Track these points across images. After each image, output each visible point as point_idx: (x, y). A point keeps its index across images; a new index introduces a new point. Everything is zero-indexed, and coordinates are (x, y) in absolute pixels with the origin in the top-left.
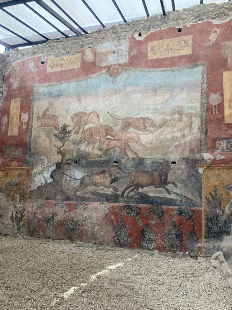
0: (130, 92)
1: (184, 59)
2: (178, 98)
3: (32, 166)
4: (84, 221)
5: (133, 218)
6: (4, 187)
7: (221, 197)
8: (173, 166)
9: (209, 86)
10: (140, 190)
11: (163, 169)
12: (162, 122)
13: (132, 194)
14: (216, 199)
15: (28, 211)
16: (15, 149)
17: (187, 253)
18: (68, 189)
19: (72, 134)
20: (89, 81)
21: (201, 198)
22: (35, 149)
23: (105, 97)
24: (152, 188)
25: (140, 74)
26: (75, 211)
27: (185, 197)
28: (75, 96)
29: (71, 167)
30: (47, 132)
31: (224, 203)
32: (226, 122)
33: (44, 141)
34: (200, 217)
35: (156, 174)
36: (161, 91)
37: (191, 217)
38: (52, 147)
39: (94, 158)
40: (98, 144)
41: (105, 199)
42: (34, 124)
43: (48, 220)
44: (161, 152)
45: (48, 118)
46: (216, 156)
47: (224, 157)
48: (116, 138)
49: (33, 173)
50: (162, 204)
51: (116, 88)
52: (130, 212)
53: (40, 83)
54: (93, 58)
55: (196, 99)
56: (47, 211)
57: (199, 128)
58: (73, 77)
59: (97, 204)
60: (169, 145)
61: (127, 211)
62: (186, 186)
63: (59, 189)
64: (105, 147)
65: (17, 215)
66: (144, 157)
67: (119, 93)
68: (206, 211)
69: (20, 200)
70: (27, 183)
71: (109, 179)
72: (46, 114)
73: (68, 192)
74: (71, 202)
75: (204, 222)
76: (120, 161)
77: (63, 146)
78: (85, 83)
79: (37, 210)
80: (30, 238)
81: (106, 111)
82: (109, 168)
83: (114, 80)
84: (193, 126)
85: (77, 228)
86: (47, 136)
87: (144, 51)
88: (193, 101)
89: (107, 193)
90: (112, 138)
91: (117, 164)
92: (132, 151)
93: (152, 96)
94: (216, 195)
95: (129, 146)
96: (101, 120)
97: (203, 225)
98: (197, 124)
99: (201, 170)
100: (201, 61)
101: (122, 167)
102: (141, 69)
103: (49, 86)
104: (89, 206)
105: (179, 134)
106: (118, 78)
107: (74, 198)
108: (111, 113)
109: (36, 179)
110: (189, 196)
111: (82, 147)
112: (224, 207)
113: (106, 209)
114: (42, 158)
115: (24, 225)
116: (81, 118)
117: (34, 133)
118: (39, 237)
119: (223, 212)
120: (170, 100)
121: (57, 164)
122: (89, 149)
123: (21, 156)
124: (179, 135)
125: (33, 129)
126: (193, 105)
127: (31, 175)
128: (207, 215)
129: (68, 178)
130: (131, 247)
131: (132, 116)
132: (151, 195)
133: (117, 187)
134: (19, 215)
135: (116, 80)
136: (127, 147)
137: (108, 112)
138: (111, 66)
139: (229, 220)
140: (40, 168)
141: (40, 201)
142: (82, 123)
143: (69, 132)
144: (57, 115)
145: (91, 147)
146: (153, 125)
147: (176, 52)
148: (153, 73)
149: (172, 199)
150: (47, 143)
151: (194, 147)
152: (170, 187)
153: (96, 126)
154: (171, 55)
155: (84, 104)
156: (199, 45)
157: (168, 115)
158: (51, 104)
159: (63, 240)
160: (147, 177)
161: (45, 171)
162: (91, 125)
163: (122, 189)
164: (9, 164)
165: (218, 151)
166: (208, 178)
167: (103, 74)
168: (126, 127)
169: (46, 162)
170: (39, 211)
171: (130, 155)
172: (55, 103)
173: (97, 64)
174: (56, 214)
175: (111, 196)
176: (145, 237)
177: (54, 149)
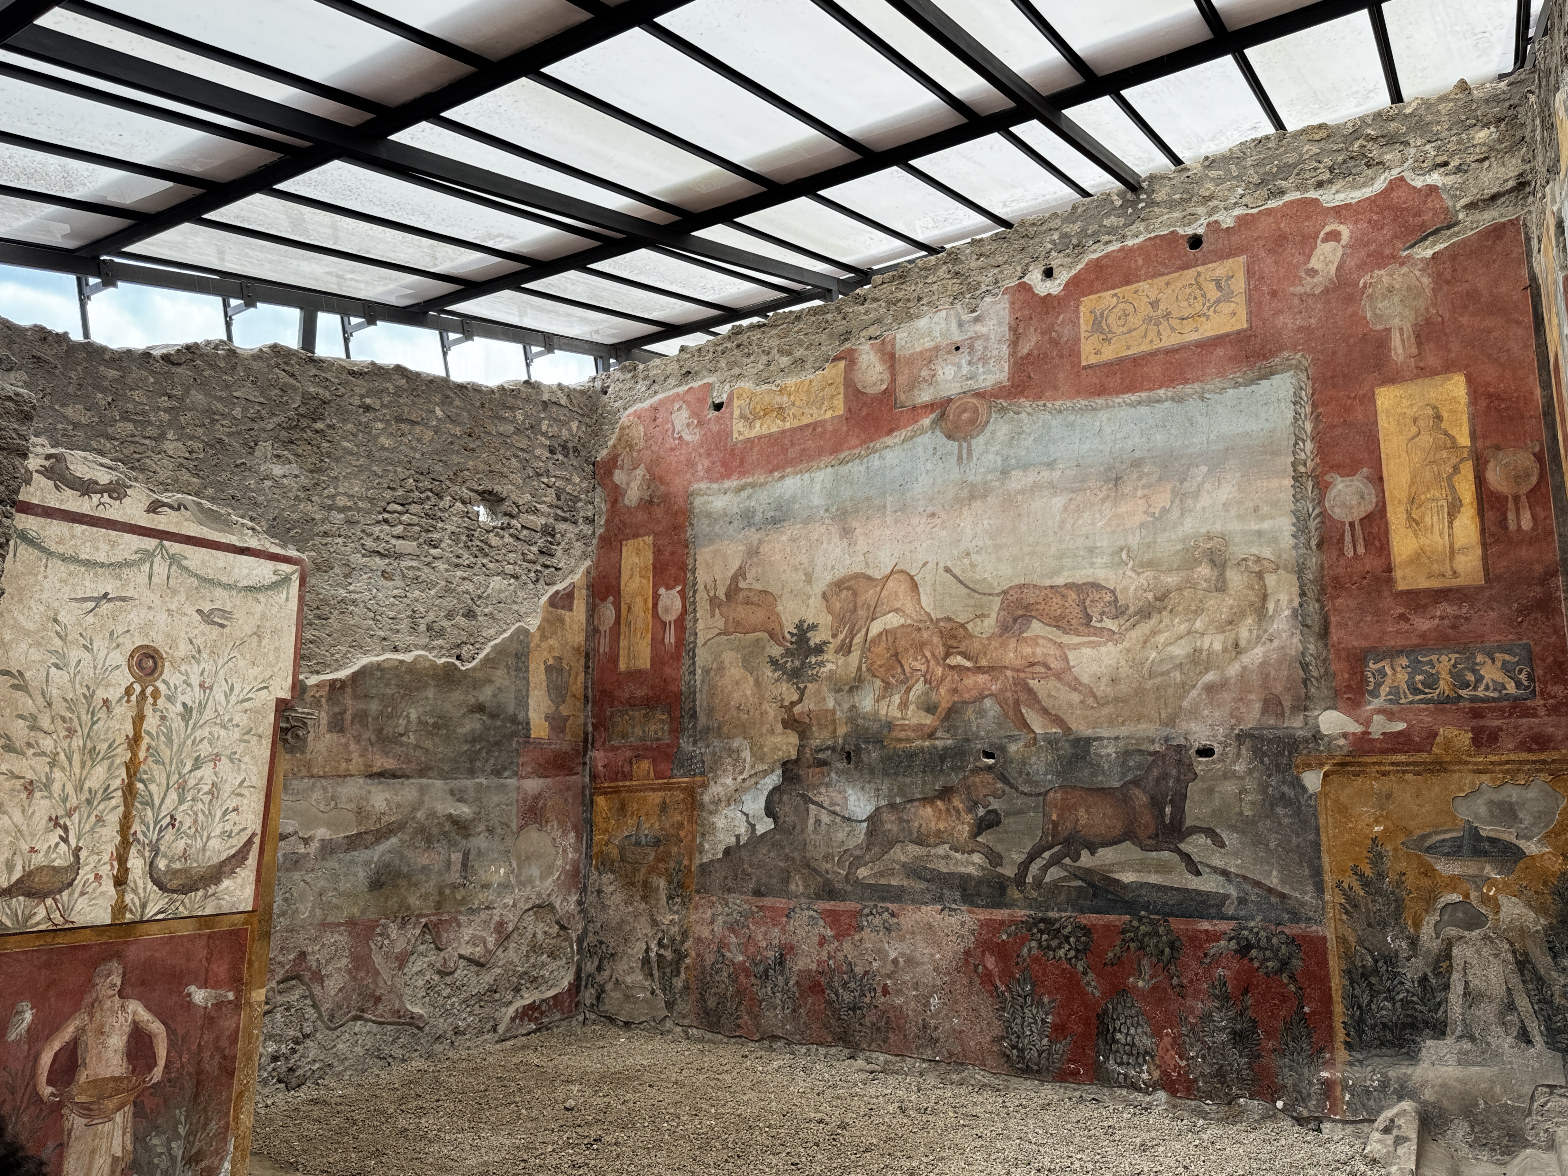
0: (1022, 492)
1: (1220, 352)
2: (1205, 500)
3: (703, 774)
4: (889, 976)
5: (1066, 965)
6: (615, 853)
7: (1399, 884)
8: (1201, 764)
9: (1323, 447)
10: (1086, 860)
11: (1165, 776)
12: (1150, 596)
13: (1054, 873)
14: (1379, 892)
15: (699, 940)
16: (645, 716)
17: (1280, 1104)
18: (827, 858)
19: (829, 655)
20: (875, 461)
21: (1320, 888)
22: (711, 711)
23: (933, 515)
24: (1128, 851)
25: (1054, 423)
26: (857, 937)
27: (1257, 884)
28: (833, 519)
29: (833, 775)
30: (746, 651)
31: (1412, 907)
32: (1402, 586)
33: (737, 683)
34: (1323, 963)
35: (1141, 798)
36: (1140, 478)
37: (1284, 964)
38: (765, 706)
39: (908, 740)
40: (919, 688)
41: (957, 895)
42: (700, 625)
43: (766, 972)
44: (1154, 714)
45: (748, 602)
46: (1368, 723)
47: (1401, 726)
48: (984, 663)
49: (706, 798)
50: (1167, 914)
51: (971, 479)
52: (1054, 943)
53: (712, 480)
54: (886, 376)
55: (1275, 504)
56: (760, 937)
57: (1295, 614)
58: (820, 452)
59: (930, 913)
60: (1183, 684)
61: (1039, 941)
62: (1259, 841)
63: (796, 855)
64: (943, 696)
65: (662, 951)
66: (1089, 733)
67: (984, 497)
68: (1342, 940)
69: (670, 897)
70: (690, 836)
71: (968, 818)
72: (738, 590)
73: (829, 866)
74: (841, 906)
75: (1337, 983)
76: (1003, 749)
77: (800, 700)
78: (862, 468)
79: (726, 933)
80: (708, 1036)
81: (941, 565)
82: (965, 778)
83: (964, 452)
84: (1271, 606)
85: (867, 1000)
86: (748, 666)
87: (1066, 332)
88: (1266, 509)
89: (962, 870)
90: (968, 664)
91: (991, 761)
92: (1045, 711)
93: (1104, 500)
94: (1381, 876)
95: (1030, 691)
96: (926, 601)
97: (1337, 996)
98: (1284, 598)
99: (1312, 780)
100: (1286, 354)
101: (1012, 772)
102: (1058, 403)
103: (743, 488)
104: (902, 918)
105: (1216, 643)
106: (979, 443)
107: (849, 888)
108: (958, 572)
109: (720, 822)
110: (1274, 880)
111: (866, 702)
112: (1417, 925)
113: (964, 931)
114: (735, 744)
115: (686, 988)
116: (855, 594)
117: (703, 657)
118: (738, 1034)
119: (1414, 943)
120: (1175, 514)
121: (784, 764)
122: (890, 709)
123: (667, 740)
124: (1217, 647)
125: (700, 642)
126: (1266, 525)
127: (702, 806)
128: (1347, 955)
129: (825, 818)
130: (1063, 1077)
131: (1036, 580)
132: (1128, 877)
133: (999, 848)
134: (668, 954)
135: (970, 451)
136: (1023, 696)
137: (947, 570)
138: (949, 400)
139: (1437, 975)
140: (729, 781)
141: (736, 901)
142: (861, 613)
143: (819, 649)
144: (774, 590)
145: (897, 699)
146: (1118, 611)
147: (1189, 325)
148: (1104, 415)
149: (1208, 894)
150: (749, 692)
151: (1278, 688)
152: (1195, 846)
153: (909, 621)
154: (1170, 340)
155: (862, 545)
156: (1274, 294)
157: (1170, 570)
158: (753, 552)
159: (821, 1044)
160: (1109, 810)
161: (745, 790)
162: (892, 620)
163: (1018, 857)
164: (627, 769)
165: (1377, 703)
166: (1343, 810)
167: (923, 432)
168: (1015, 620)
169: (748, 759)
170: (733, 939)
171: (1038, 725)
172: (765, 549)
173: (903, 397)
174: (792, 948)
175: (980, 882)
176: (1115, 1041)
177: (772, 711)
